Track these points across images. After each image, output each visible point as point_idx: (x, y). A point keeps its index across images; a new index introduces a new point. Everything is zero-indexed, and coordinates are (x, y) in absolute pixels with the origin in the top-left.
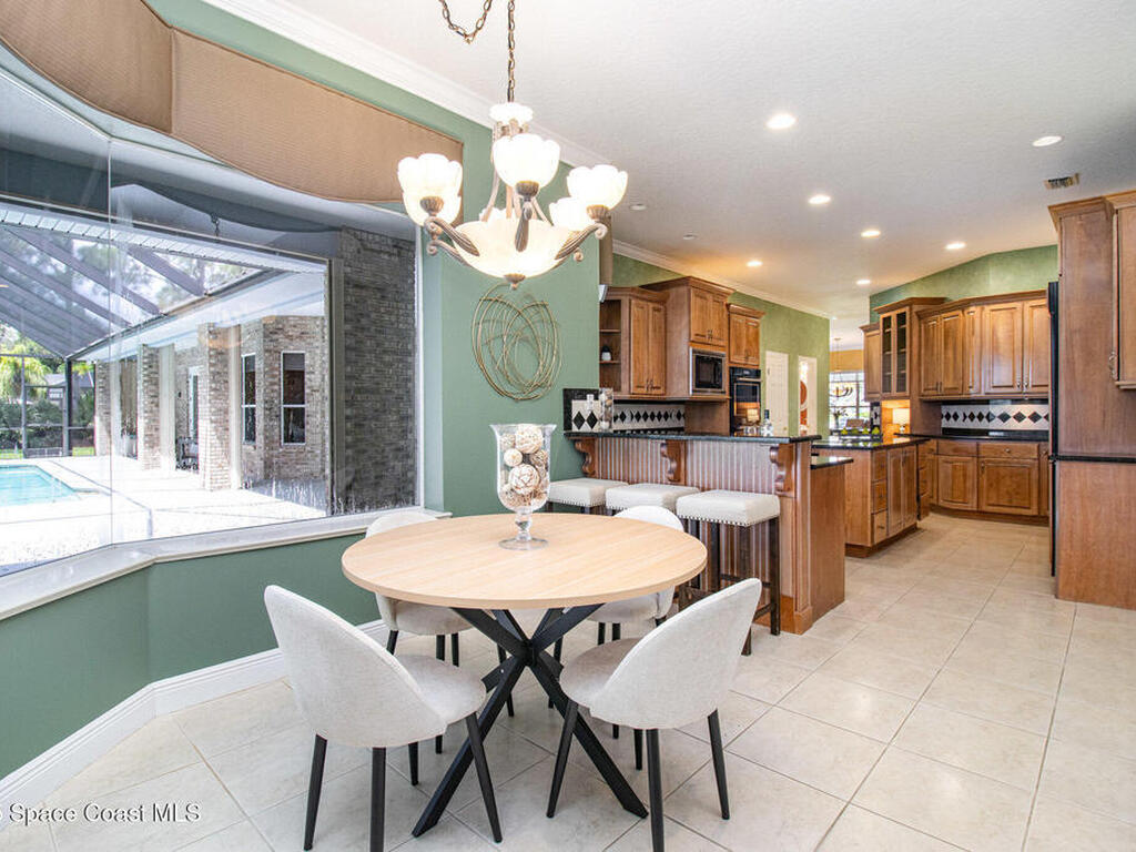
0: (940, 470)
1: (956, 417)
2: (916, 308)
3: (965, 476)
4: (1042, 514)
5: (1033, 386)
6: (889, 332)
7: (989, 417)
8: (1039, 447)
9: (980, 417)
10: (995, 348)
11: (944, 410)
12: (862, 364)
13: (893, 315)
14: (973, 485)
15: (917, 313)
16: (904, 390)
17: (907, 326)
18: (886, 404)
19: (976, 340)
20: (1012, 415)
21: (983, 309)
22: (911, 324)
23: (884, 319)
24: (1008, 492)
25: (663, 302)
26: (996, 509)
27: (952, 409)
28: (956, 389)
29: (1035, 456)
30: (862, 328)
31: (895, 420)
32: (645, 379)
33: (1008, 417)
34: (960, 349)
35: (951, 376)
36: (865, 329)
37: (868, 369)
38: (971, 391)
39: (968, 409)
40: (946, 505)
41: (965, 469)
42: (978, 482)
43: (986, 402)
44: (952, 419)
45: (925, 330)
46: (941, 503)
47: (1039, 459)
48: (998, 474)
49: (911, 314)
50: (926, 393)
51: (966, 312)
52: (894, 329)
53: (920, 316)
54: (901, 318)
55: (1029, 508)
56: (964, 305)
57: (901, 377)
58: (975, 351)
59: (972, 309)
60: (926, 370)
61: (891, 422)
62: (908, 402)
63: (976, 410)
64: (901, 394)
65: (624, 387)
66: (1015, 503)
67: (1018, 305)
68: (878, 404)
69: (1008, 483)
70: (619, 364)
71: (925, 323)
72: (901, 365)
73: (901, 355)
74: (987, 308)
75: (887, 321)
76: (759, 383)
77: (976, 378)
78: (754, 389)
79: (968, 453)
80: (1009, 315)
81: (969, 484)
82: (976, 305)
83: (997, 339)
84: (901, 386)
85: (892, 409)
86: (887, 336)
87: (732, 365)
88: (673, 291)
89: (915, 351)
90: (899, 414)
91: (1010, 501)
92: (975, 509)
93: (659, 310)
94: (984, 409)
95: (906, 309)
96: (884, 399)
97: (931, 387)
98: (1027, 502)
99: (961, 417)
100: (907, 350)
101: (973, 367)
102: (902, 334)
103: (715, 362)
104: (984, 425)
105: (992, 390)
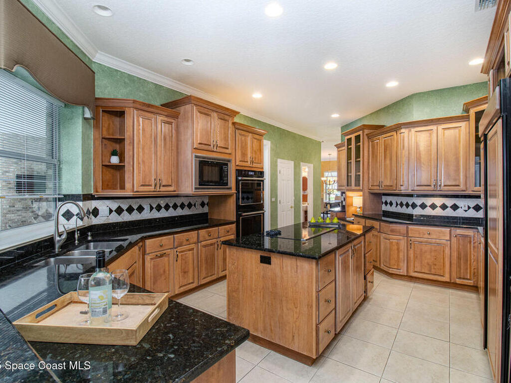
0: (382, 243)
1: (391, 204)
2: (366, 131)
3: (398, 249)
4: (452, 281)
5: (445, 186)
6: (351, 148)
7: (414, 206)
8: (450, 231)
9: (407, 205)
10: (418, 159)
11: (384, 199)
12: (336, 168)
13: (353, 136)
14: (404, 256)
15: (367, 135)
16: (359, 186)
17: (361, 144)
18: (349, 194)
19: (405, 153)
20: (428, 205)
21: (410, 130)
22: (363, 142)
23: (348, 139)
24: (428, 264)
25: (176, 116)
26: (420, 275)
27: (389, 199)
28: (391, 186)
29: (448, 238)
30: (335, 146)
31: (354, 205)
32: (153, 179)
33: (426, 206)
34: (394, 159)
35: (389, 178)
36: (338, 146)
37: (339, 171)
38: (402, 188)
39: (399, 200)
40: (385, 269)
41: (398, 244)
42: (407, 255)
43: (411, 196)
44: (388, 205)
45: (372, 145)
46: (382, 266)
47: (450, 240)
48: (421, 249)
49: (363, 136)
50: (372, 188)
51: (398, 133)
52: (353, 146)
53: (369, 137)
54: (358, 138)
55: (443, 276)
56: (397, 128)
57: (358, 178)
58: (405, 160)
59: (403, 130)
60: (373, 173)
61: (352, 205)
62: (361, 193)
63: (405, 200)
64: (358, 188)
65: (128, 185)
66: (433, 271)
67: (434, 127)
68: (344, 193)
69: (429, 257)
70: (124, 166)
71: (372, 142)
72: (358, 170)
73: (358, 162)
74: (413, 130)
75: (349, 140)
76: (263, 181)
77: (405, 179)
78: (259, 185)
79: (401, 234)
80: (428, 135)
81: (401, 255)
82: (405, 128)
83: (420, 152)
84: (357, 183)
85: (352, 197)
86: (349, 150)
87: (238, 168)
88: (182, 109)
89: (366, 160)
90: (357, 200)
91: (430, 271)
92: (406, 274)
93: (170, 123)
94: (411, 201)
95: (360, 133)
96: (348, 190)
97: (375, 184)
98: (442, 272)
99: (394, 205)
100: (361, 159)
101: (403, 171)
102: (358, 149)
103: (221, 167)
104: (409, 211)
105: (416, 188)
